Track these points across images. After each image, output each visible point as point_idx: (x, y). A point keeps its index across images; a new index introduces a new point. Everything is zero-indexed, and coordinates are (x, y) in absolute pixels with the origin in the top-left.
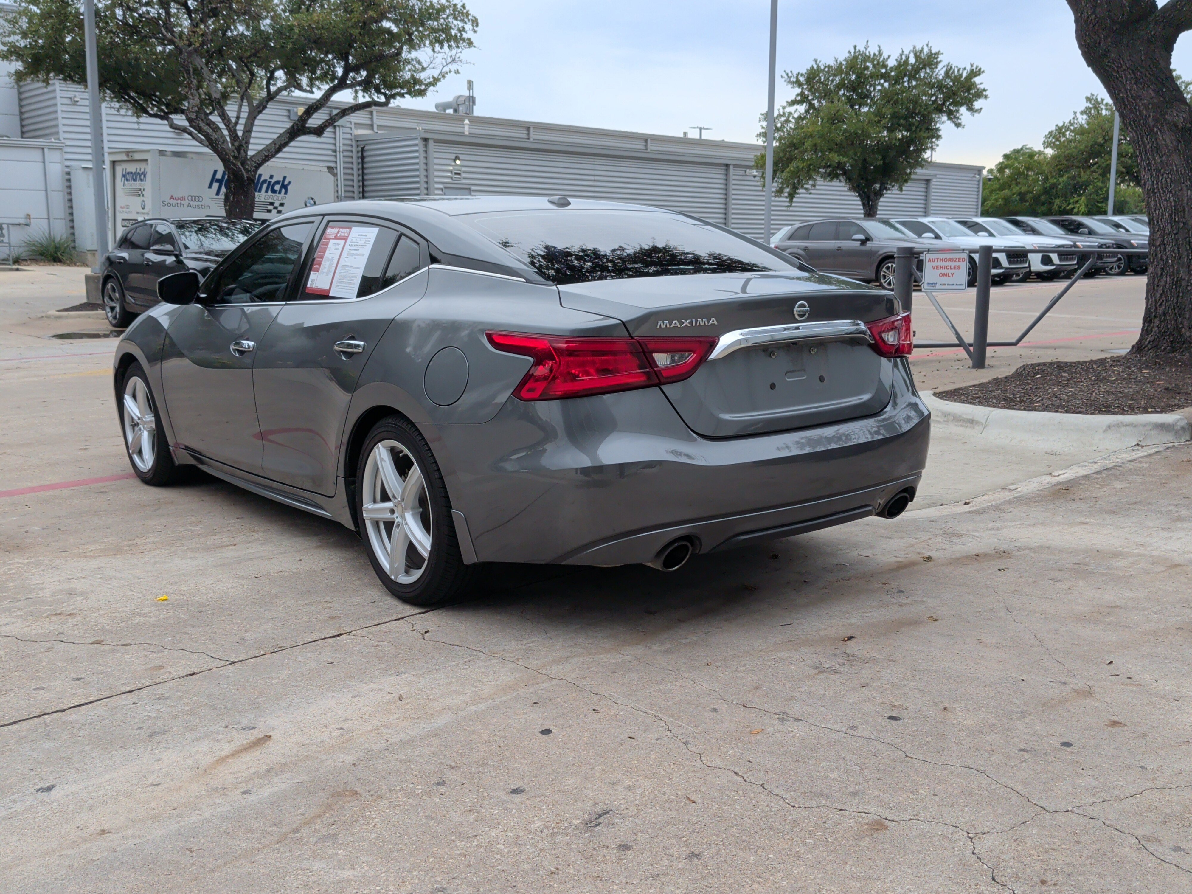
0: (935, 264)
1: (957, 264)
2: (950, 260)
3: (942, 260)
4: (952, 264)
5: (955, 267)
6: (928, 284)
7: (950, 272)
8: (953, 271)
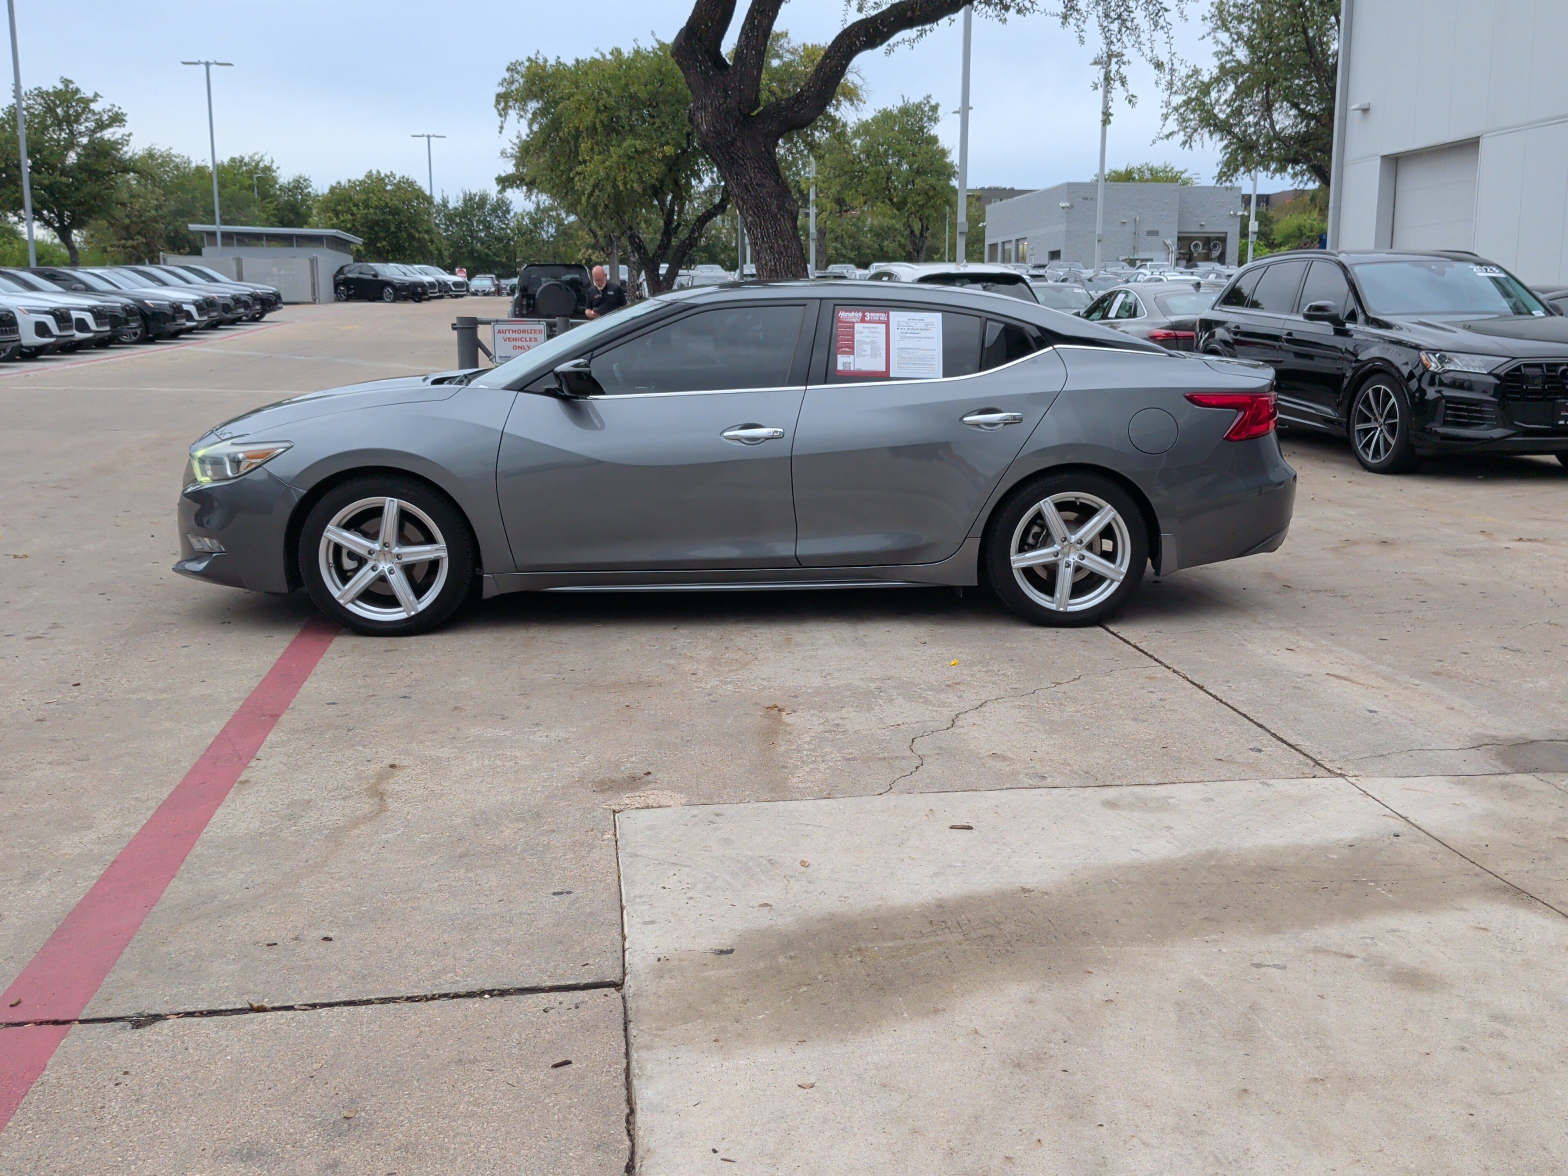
0: (507, 335)
1: (533, 336)
2: (524, 331)
3: (514, 332)
4: (528, 336)
5: (530, 339)
6: (500, 357)
7: (525, 344)
8: (529, 343)
